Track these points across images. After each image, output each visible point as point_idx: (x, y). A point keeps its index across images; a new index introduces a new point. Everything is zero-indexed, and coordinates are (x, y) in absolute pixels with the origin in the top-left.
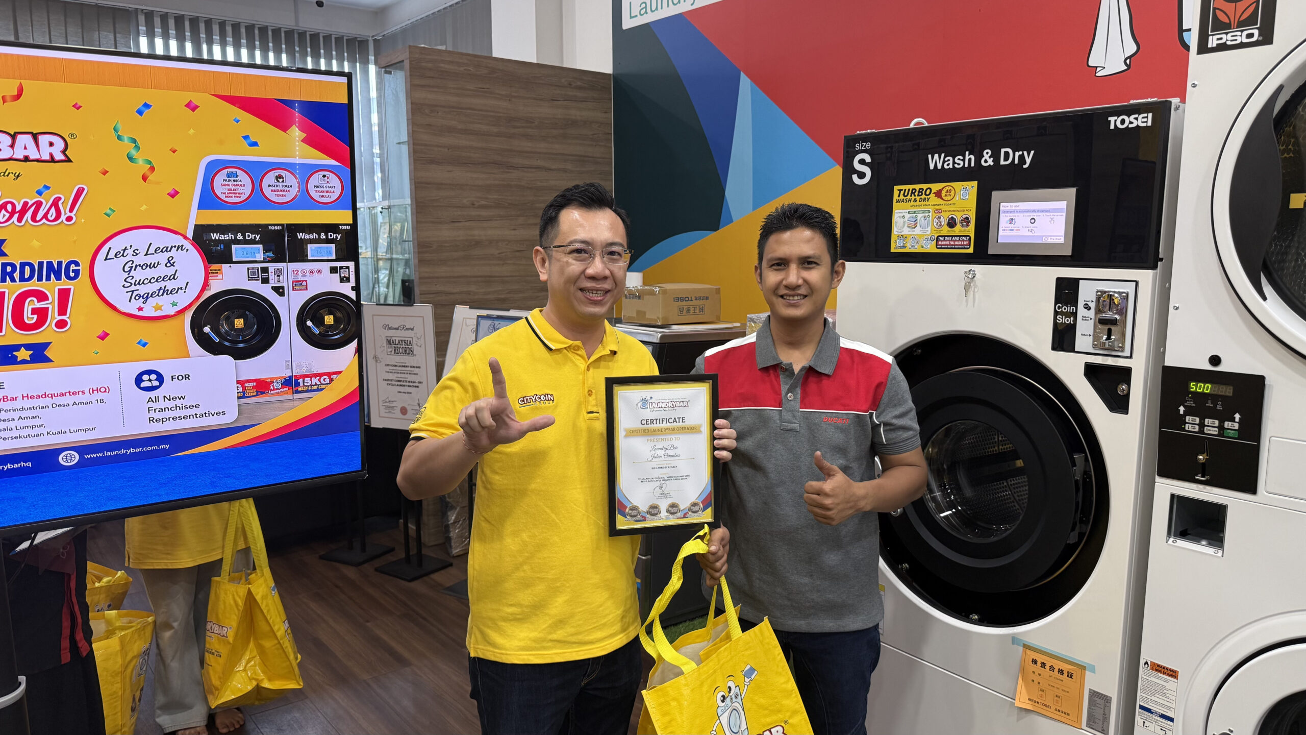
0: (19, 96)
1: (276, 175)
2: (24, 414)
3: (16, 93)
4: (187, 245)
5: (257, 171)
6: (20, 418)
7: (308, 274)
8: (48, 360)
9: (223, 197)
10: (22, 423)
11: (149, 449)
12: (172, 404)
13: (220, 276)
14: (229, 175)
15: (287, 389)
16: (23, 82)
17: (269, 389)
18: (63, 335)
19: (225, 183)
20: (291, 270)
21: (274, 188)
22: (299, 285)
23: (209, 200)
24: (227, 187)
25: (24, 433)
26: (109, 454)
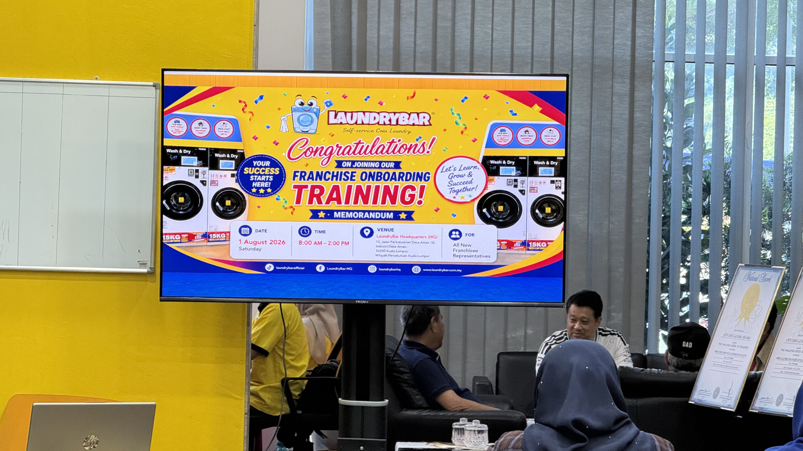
0: (413, 96)
1: (525, 130)
2: (401, 245)
3: (412, 95)
4: (479, 166)
5: (515, 128)
6: (398, 246)
7: (538, 184)
8: (412, 219)
9: (497, 142)
10: (399, 249)
11: (452, 270)
12: (465, 248)
13: (493, 183)
14: (501, 131)
15: (523, 247)
16: (416, 90)
17: (513, 246)
18: (420, 208)
19: (499, 134)
20: (529, 181)
21: (523, 137)
22: (532, 189)
23: (491, 144)
24: (500, 137)
25: (400, 254)
26: (434, 270)
